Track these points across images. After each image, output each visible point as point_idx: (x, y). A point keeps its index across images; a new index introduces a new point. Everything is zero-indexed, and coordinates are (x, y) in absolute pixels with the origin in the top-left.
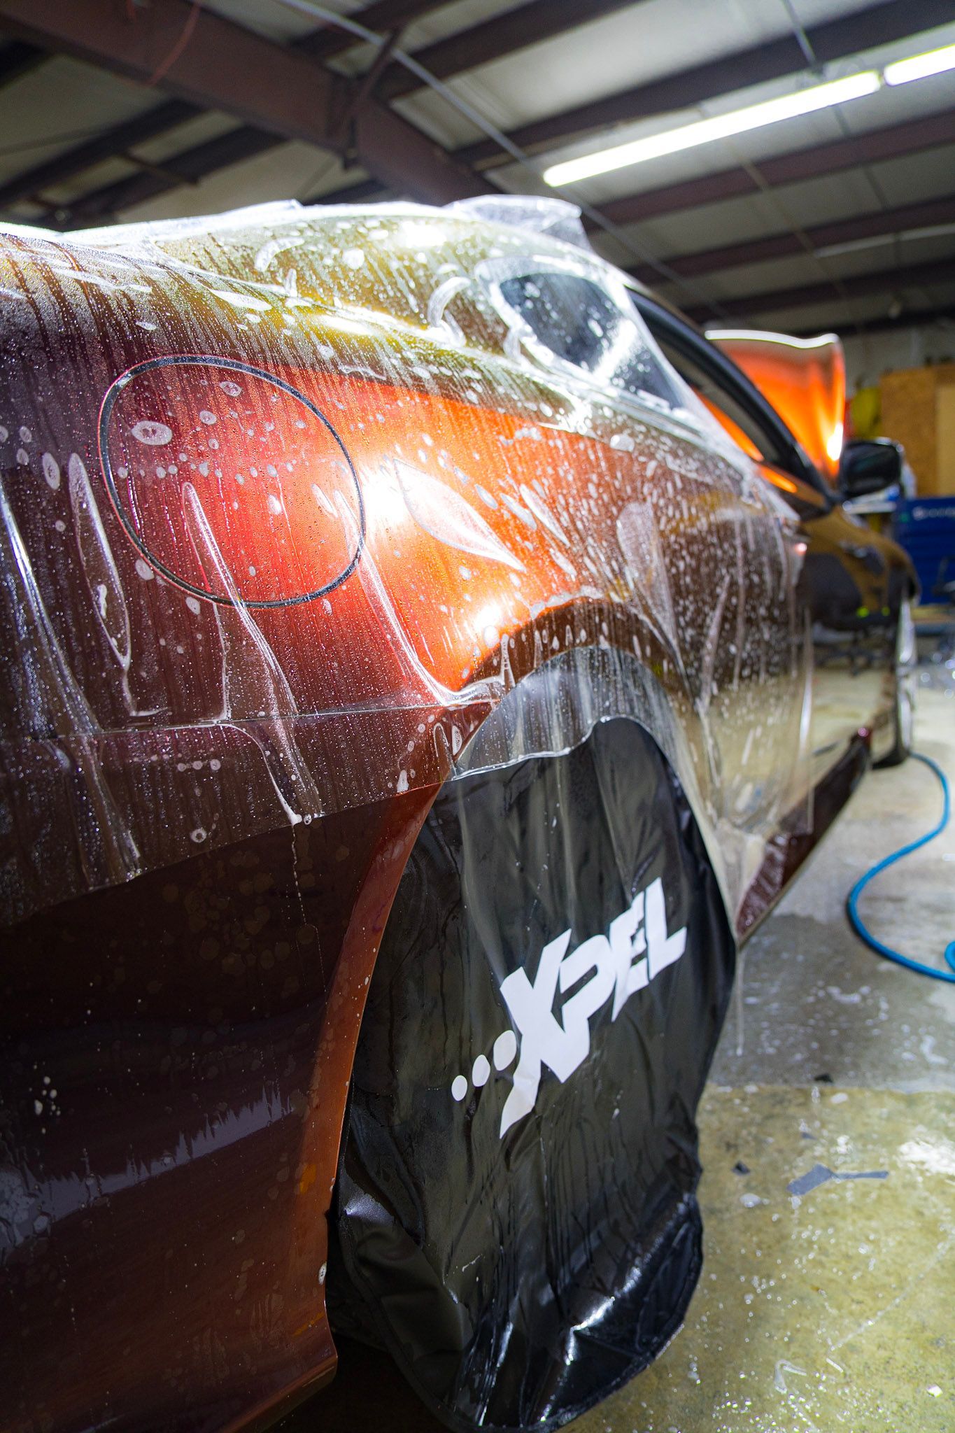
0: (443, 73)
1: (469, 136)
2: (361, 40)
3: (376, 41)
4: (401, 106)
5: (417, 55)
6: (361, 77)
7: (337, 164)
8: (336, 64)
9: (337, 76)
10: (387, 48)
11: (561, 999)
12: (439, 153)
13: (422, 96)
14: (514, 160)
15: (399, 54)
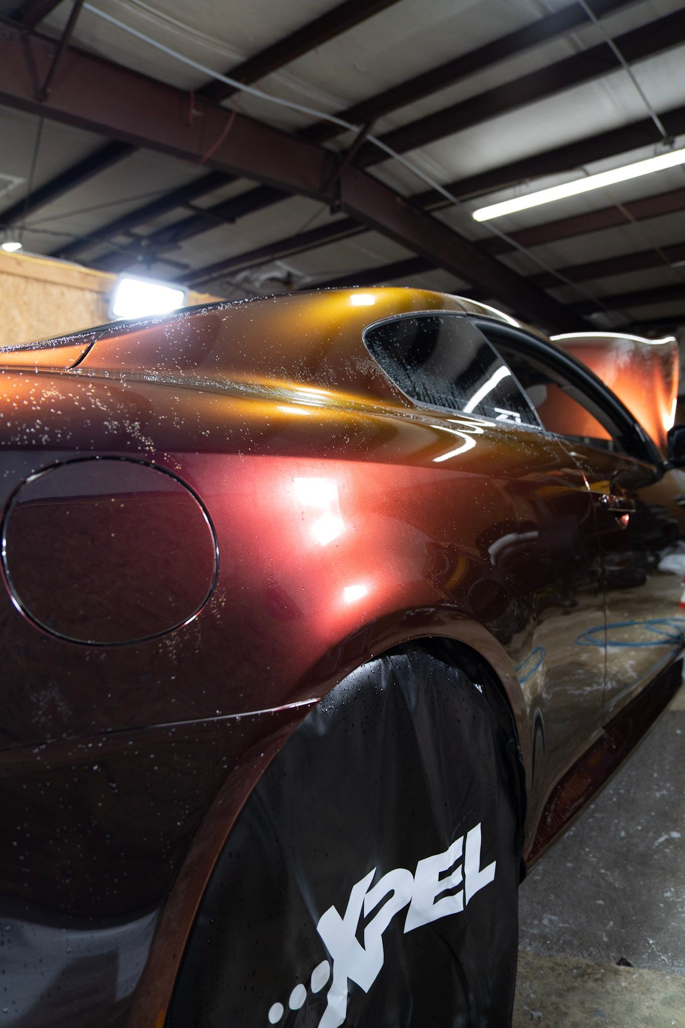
0: (401, 149)
1: (419, 188)
2: (345, 130)
3: (355, 130)
4: (372, 170)
5: (382, 138)
6: (345, 152)
7: (328, 209)
8: (329, 145)
9: (329, 152)
10: (362, 135)
11: (364, 922)
12: (398, 199)
13: (387, 163)
14: (452, 204)
15: (370, 138)
